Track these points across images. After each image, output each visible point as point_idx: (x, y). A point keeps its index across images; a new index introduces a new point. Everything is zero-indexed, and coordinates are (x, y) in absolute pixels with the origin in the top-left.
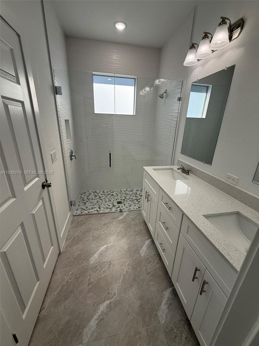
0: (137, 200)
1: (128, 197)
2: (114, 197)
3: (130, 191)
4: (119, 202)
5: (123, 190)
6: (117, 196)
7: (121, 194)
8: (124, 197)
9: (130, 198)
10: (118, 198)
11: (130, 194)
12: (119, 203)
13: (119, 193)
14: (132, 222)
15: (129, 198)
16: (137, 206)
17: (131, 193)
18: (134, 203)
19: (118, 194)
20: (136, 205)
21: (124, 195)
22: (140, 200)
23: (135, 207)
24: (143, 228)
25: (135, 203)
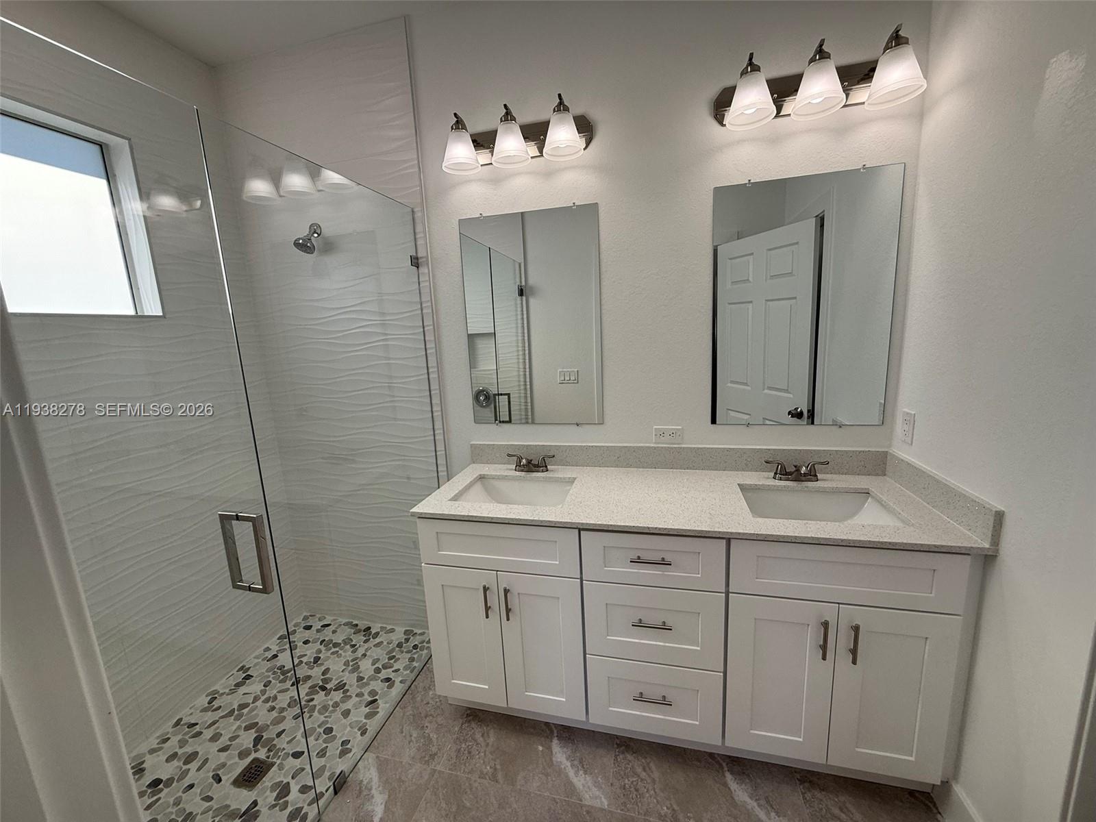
0: (323, 688)
1: (262, 715)
2: (187, 782)
3: (238, 685)
4: (243, 774)
5: (187, 711)
6: (194, 766)
7: (208, 734)
8: (242, 732)
9: (282, 710)
10: (211, 765)
11: (256, 699)
12: (252, 776)
13: (182, 743)
14: (441, 766)
15: (275, 714)
16: (356, 707)
17: (255, 687)
18: (325, 708)
19: (189, 749)
20: (349, 705)
21: (229, 728)
22: (331, 679)
23: (353, 718)
24: (492, 739)
25: (331, 703)
